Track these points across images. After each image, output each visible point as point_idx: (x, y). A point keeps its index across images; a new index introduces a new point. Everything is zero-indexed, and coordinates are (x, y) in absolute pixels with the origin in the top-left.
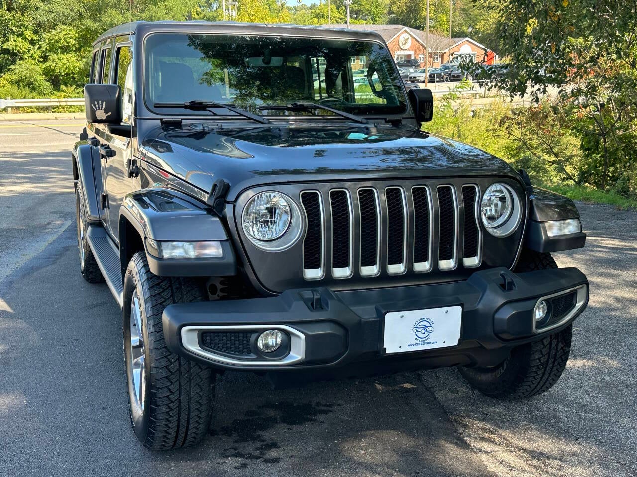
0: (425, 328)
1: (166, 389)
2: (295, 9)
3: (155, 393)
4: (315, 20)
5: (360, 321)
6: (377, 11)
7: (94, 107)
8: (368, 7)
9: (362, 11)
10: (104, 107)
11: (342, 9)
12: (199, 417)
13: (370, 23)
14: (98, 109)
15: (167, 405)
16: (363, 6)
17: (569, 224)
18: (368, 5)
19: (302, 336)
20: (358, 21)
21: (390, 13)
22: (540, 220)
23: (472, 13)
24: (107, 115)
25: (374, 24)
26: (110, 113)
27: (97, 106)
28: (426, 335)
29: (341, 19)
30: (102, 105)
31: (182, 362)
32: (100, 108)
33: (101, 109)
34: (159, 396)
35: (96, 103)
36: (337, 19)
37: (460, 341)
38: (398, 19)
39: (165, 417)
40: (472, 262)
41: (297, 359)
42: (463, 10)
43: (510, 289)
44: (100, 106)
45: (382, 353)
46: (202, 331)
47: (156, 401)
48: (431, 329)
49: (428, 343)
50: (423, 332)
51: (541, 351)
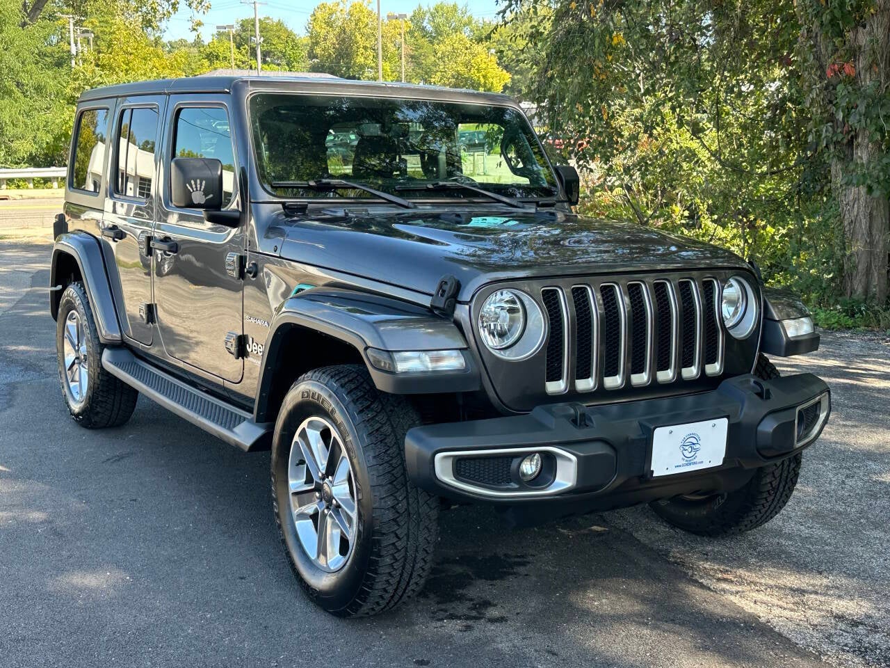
0: (691, 445)
1: (393, 535)
2: (170, 45)
3: (379, 541)
4: (206, 63)
5: (627, 438)
6: (294, 53)
7: (189, 188)
8: (280, 47)
9: (273, 52)
10: (203, 187)
11: (245, 49)
12: (423, 569)
13: (285, 70)
14: (195, 190)
15: (392, 555)
16: (275, 45)
17: (803, 322)
18: (281, 44)
19: (574, 458)
20: (268, 65)
21: (312, 56)
22: (777, 319)
23: (423, 62)
24: (208, 198)
25: (291, 71)
26: (211, 196)
27: (194, 186)
28: (693, 453)
29: (243, 63)
30: (201, 184)
31: (411, 501)
32: (198, 189)
33: (200, 190)
34: (384, 543)
35: (193, 182)
36: (238, 63)
37: (725, 460)
38: (323, 66)
39: (387, 571)
40: (715, 368)
41: (567, 487)
42: (412, 57)
43: (768, 397)
44: (198, 186)
45: (649, 476)
46: (457, 458)
47: (379, 550)
48: (697, 446)
49: (695, 463)
50: (690, 450)
51: (773, 473)
